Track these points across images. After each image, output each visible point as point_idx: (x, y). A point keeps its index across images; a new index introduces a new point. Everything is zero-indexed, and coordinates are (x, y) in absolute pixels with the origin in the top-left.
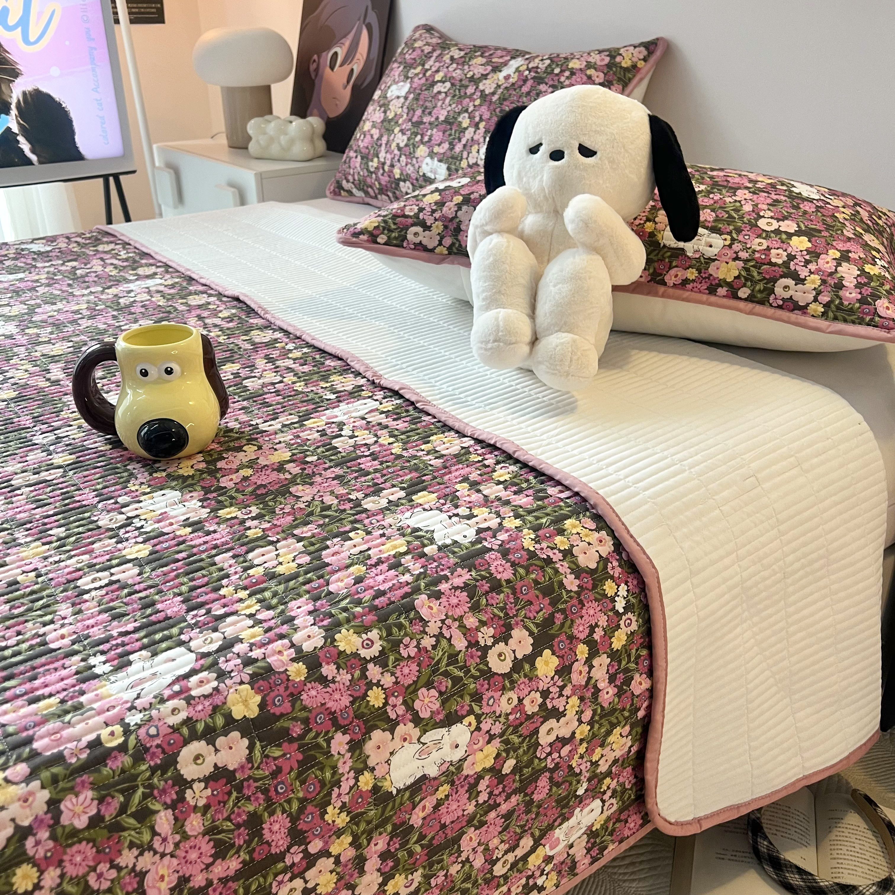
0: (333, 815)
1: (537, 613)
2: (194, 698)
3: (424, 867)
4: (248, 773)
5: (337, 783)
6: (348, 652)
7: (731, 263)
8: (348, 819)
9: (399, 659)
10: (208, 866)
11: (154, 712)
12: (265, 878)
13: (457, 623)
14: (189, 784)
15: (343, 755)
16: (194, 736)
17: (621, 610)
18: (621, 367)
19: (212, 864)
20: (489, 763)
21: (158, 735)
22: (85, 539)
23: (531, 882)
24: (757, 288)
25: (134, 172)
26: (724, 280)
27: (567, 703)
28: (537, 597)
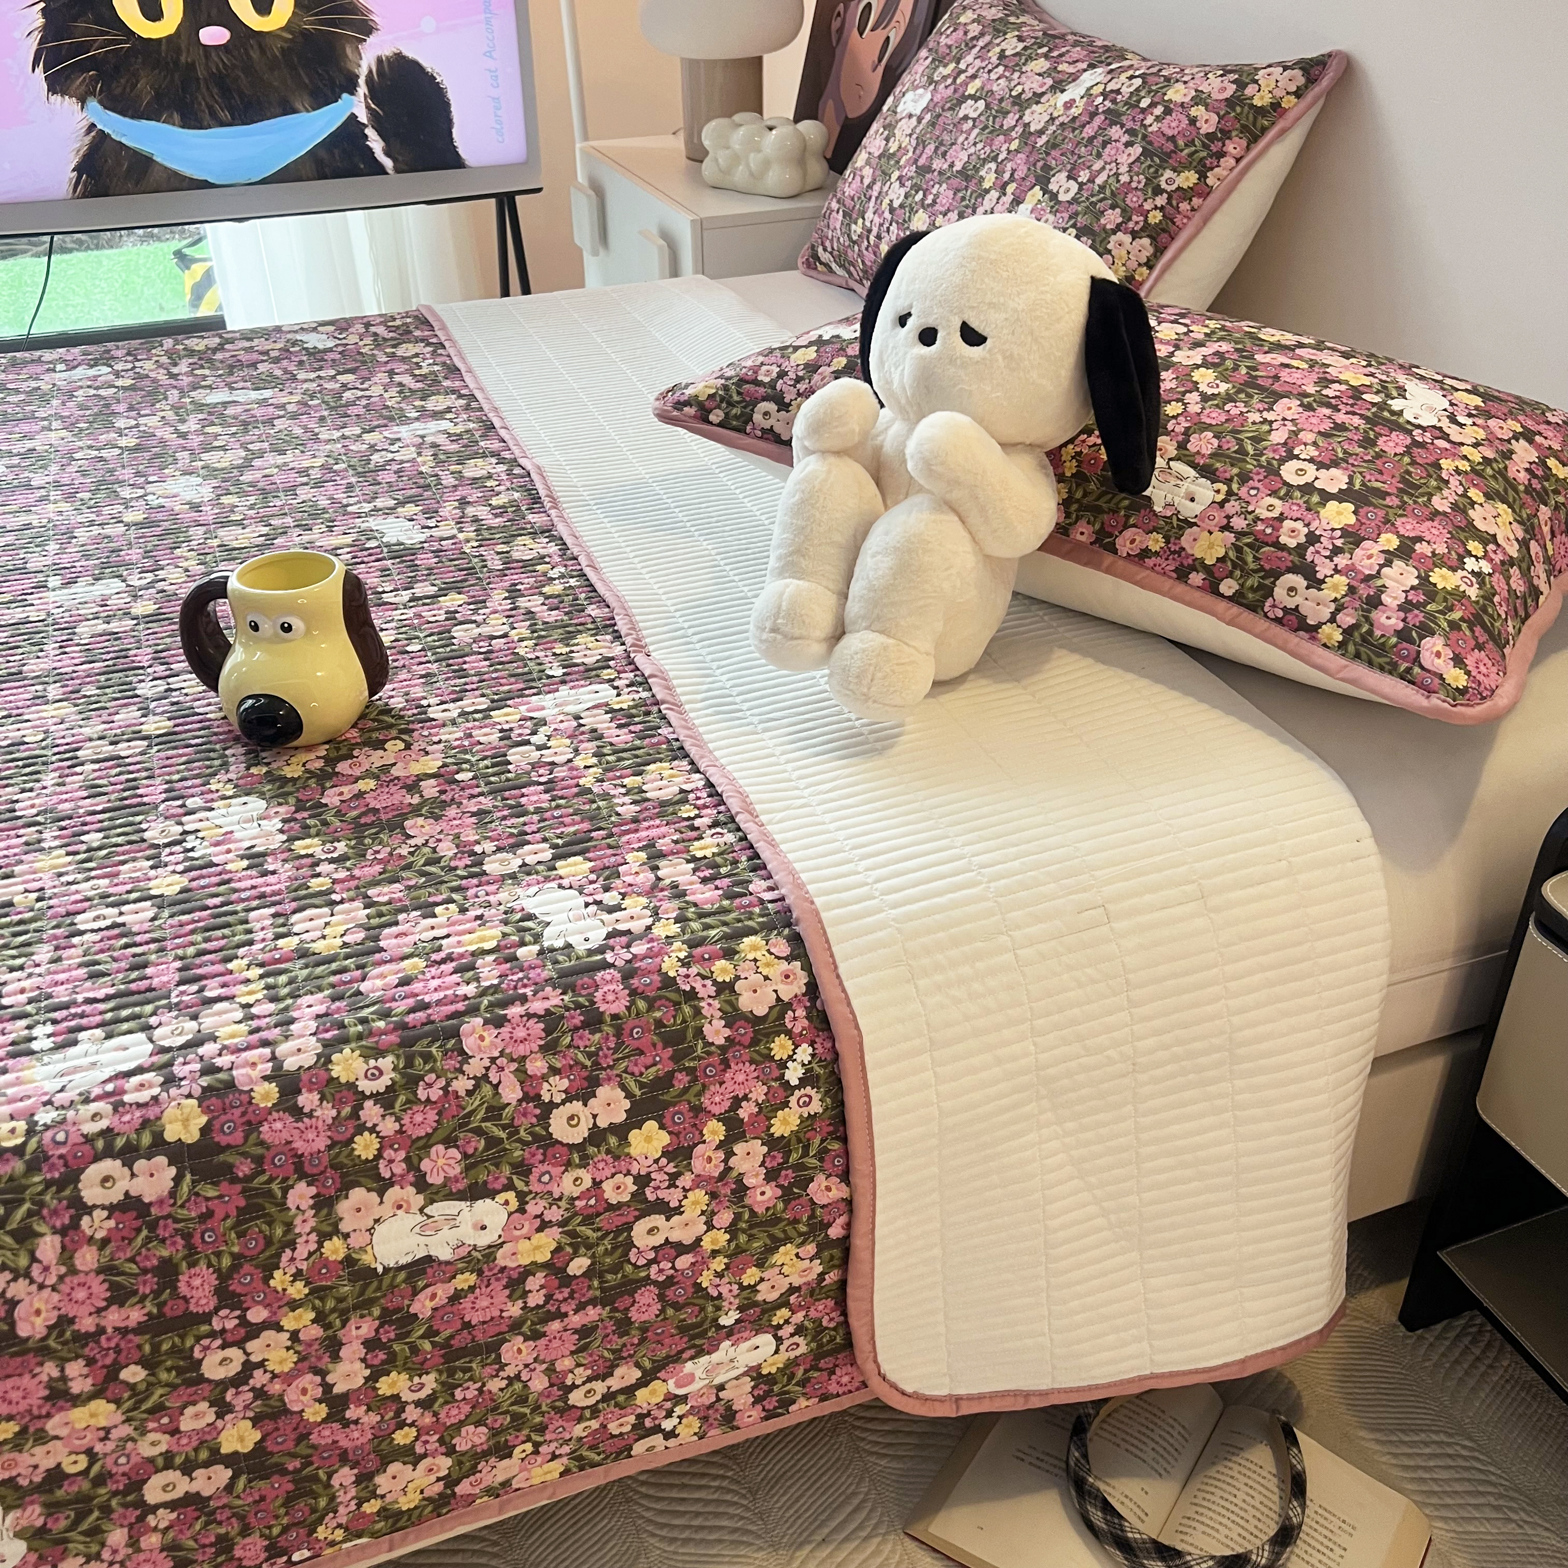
0: (283, 1282)
1: (647, 1068)
2: (123, 1104)
3: (440, 1372)
4: (167, 1210)
5: (292, 1245)
6: (343, 1080)
7: (1217, 534)
8: (306, 1291)
9: (413, 1101)
10: (99, 1311)
11: (71, 1114)
12: (182, 1337)
13: (514, 1066)
14: (89, 1210)
15: (304, 1212)
16: (109, 1153)
17: (794, 1082)
18: (1018, 681)
19: (105, 1309)
20: (543, 1256)
21: (65, 1143)
22: (118, 854)
23: (648, 1423)
24: (1249, 583)
25: (539, 190)
26: (1202, 561)
27: (685, 1197)
28: (654, 1045)
